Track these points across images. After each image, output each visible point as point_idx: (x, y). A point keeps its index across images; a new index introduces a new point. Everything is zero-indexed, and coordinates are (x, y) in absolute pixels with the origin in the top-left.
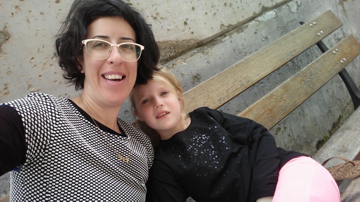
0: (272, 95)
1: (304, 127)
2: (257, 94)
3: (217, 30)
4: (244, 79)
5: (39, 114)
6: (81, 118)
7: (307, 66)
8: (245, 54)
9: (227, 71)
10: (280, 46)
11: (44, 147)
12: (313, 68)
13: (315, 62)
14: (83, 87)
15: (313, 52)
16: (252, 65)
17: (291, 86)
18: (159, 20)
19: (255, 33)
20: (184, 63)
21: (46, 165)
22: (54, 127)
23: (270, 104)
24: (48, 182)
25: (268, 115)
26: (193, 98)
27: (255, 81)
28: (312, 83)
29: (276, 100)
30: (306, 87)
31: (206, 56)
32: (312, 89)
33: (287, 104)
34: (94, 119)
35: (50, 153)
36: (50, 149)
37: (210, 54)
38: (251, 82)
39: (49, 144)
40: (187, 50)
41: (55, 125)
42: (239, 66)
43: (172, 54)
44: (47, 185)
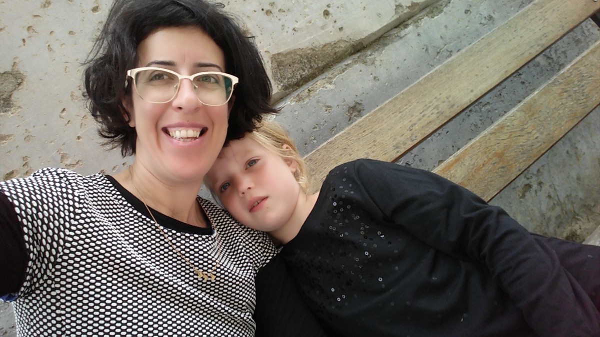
0: (502, 127)
1: (579, 179)
2: (479, 125)
3: (389, 17)
4: (444, 102)
5: (46, 201)
6: (126, 208)
7: (573, 63)
8: (449, 53)
9: (409, 92)
10: (515, 31)
11: (52, 259)
12: (585, 66)
13: (588, 54)
14: (134, 151)
15: (587, 34)
16: (459, 73)
17: (542, 104)
18: (275, 15)
19: (466, 12)
20: (328, 86)
21: (58, 292)
22: (71, 225)
23: (498, 143)
24: (64, 320)
25: (496, 165)
26: (346, 148)
27: (467, 103)
28: (583, 96)
29: (511, 135)
30: (572, 103)
31: (371, 68)
32: (585, 106)
33: (533, 141)
34: (148, 207)
35: (64, 270)
36: (65, 264)
37: (377, 63)
38: (458, 107)
39: (62, 254)
40: (333, 61)
41: (73, 222)
42: (432, 77)
43: (305, 73)
44: (64, 326)
